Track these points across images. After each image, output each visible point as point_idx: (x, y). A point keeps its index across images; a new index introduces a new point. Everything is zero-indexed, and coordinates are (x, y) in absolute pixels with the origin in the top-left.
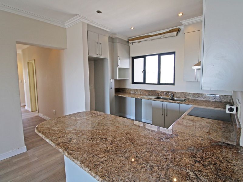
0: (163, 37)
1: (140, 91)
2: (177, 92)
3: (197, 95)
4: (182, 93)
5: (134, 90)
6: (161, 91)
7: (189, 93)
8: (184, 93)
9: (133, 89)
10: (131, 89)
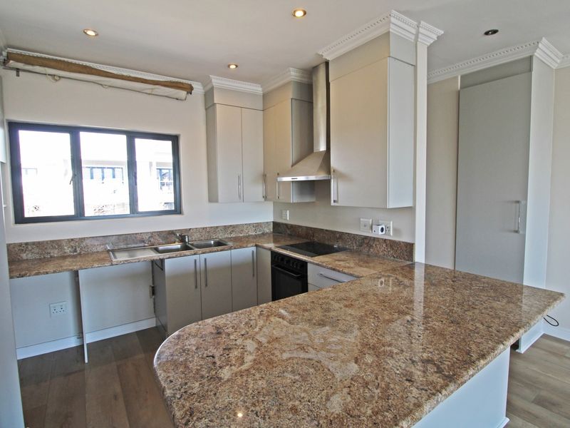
0: (149, 91)
1: (72, 244)
2: (193, 229)
3: (231, 229)
4: (204, 228)
5: (39, 244)
6: (152, 233)
7: (217, 227)
8: (206, 228)
9: (34, 243)
10: (20, 245)
